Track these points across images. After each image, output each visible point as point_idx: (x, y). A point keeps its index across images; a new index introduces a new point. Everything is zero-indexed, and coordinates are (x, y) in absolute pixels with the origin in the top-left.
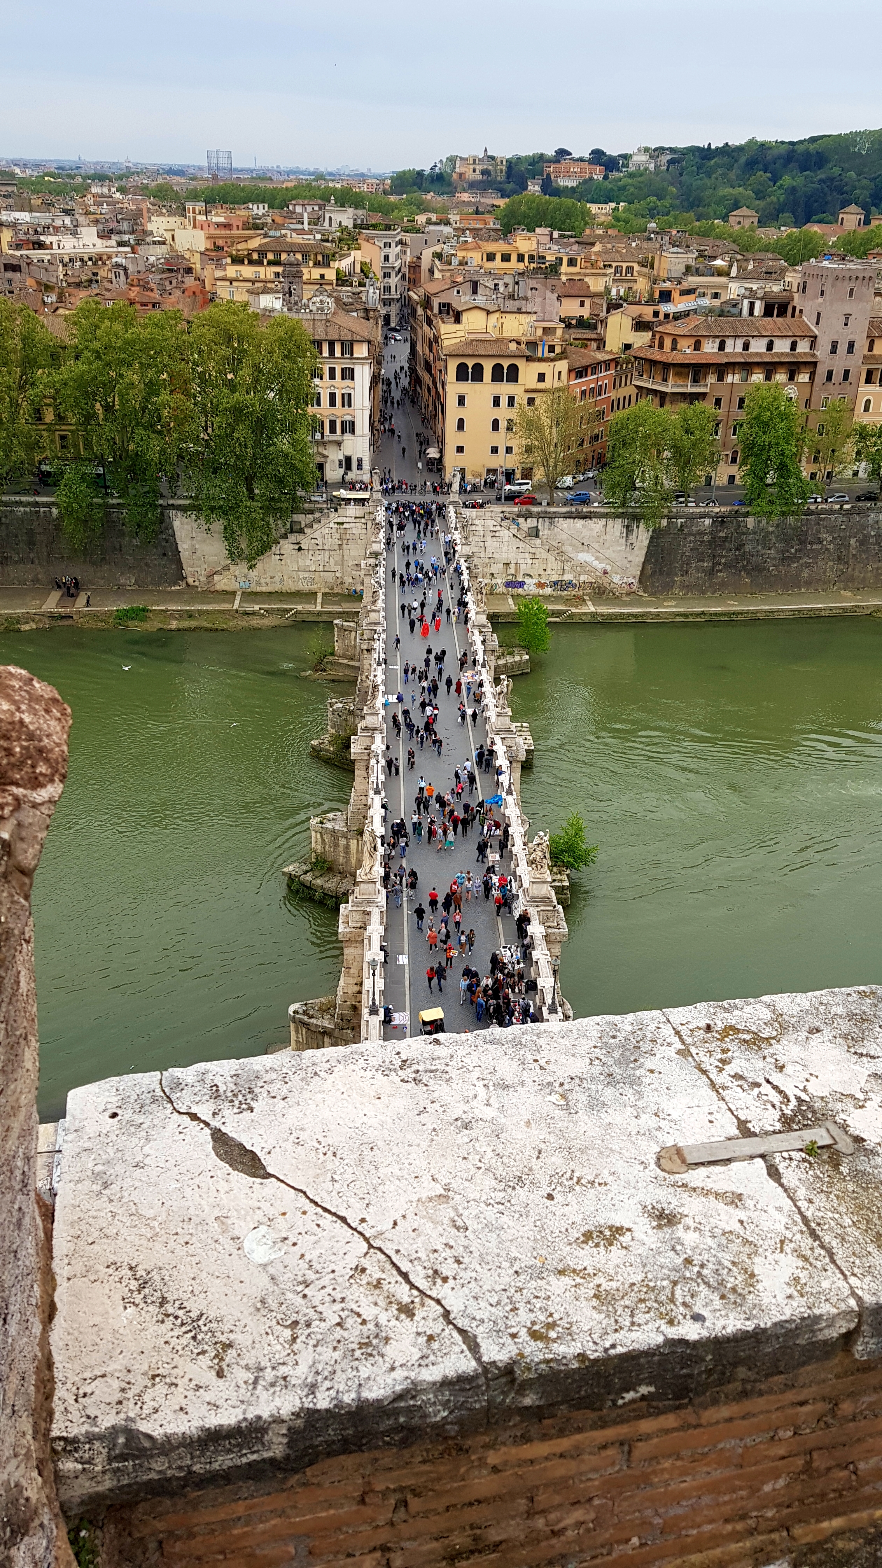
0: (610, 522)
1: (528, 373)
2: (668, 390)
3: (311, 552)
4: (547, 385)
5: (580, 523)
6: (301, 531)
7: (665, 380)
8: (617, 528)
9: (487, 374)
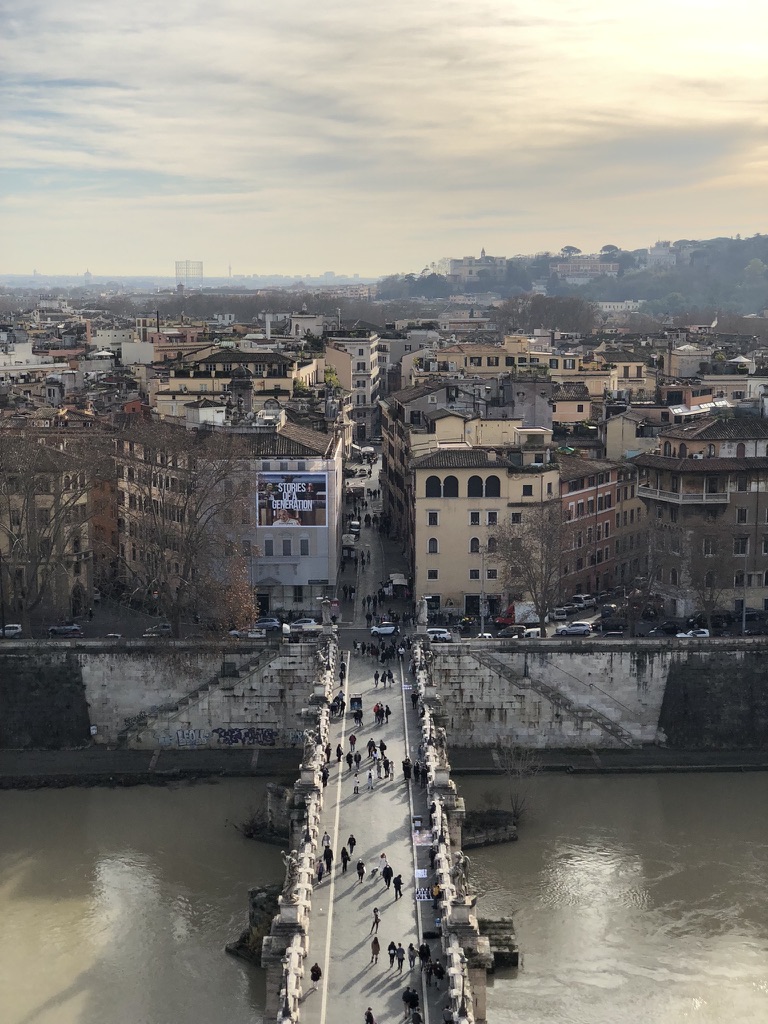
0: (617, 656)
1: (512, 487)
2: (680, 501)
3: (246, 700)
4: (535, 498)
5: (578, 659)
6: (235, 675)
7: (675, 490)
8: (625, 663)
9: (463, 489)
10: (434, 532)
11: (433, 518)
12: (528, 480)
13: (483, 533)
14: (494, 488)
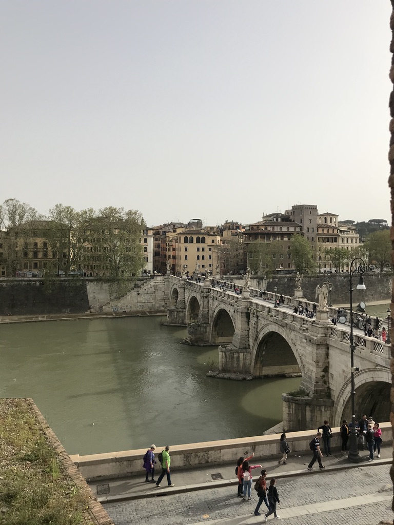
1: (209, 240)
2: (259, 242)
3: (143, 295)
4: (215, 244)
6: (139, 287)
8: (255, 283)
9: (195, 240)
10: (186, 253)
11: (186, 249)
12: (213, 238)
13: (201, 254)
14: (203, 241)
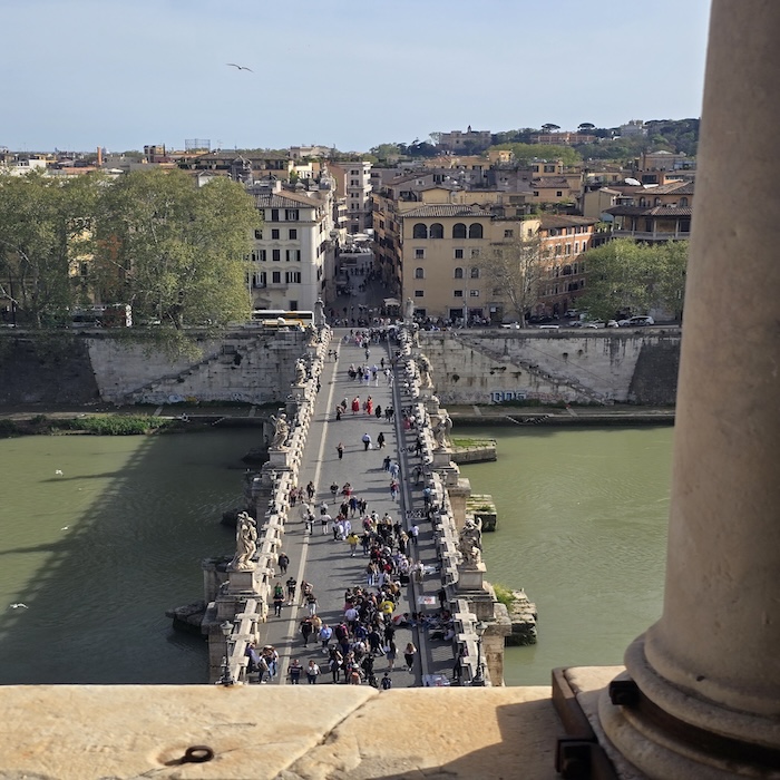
0: (592, 342)
1: (494, 230)
3: (244, 371)
5: (555, 343)
7: (649, 230)
8: (600, 346)
9: (448, 231)
10: (421, 263)
11: (420, 252)
12: (509, 226)
13: (466, 264)
14: (477, 232)
